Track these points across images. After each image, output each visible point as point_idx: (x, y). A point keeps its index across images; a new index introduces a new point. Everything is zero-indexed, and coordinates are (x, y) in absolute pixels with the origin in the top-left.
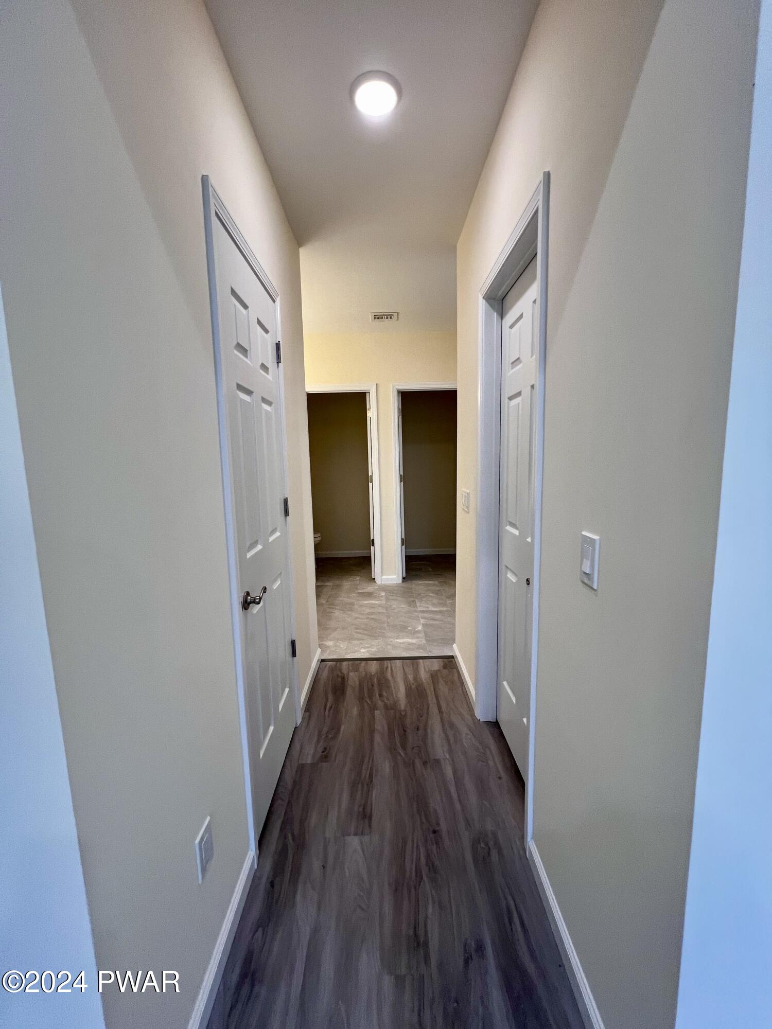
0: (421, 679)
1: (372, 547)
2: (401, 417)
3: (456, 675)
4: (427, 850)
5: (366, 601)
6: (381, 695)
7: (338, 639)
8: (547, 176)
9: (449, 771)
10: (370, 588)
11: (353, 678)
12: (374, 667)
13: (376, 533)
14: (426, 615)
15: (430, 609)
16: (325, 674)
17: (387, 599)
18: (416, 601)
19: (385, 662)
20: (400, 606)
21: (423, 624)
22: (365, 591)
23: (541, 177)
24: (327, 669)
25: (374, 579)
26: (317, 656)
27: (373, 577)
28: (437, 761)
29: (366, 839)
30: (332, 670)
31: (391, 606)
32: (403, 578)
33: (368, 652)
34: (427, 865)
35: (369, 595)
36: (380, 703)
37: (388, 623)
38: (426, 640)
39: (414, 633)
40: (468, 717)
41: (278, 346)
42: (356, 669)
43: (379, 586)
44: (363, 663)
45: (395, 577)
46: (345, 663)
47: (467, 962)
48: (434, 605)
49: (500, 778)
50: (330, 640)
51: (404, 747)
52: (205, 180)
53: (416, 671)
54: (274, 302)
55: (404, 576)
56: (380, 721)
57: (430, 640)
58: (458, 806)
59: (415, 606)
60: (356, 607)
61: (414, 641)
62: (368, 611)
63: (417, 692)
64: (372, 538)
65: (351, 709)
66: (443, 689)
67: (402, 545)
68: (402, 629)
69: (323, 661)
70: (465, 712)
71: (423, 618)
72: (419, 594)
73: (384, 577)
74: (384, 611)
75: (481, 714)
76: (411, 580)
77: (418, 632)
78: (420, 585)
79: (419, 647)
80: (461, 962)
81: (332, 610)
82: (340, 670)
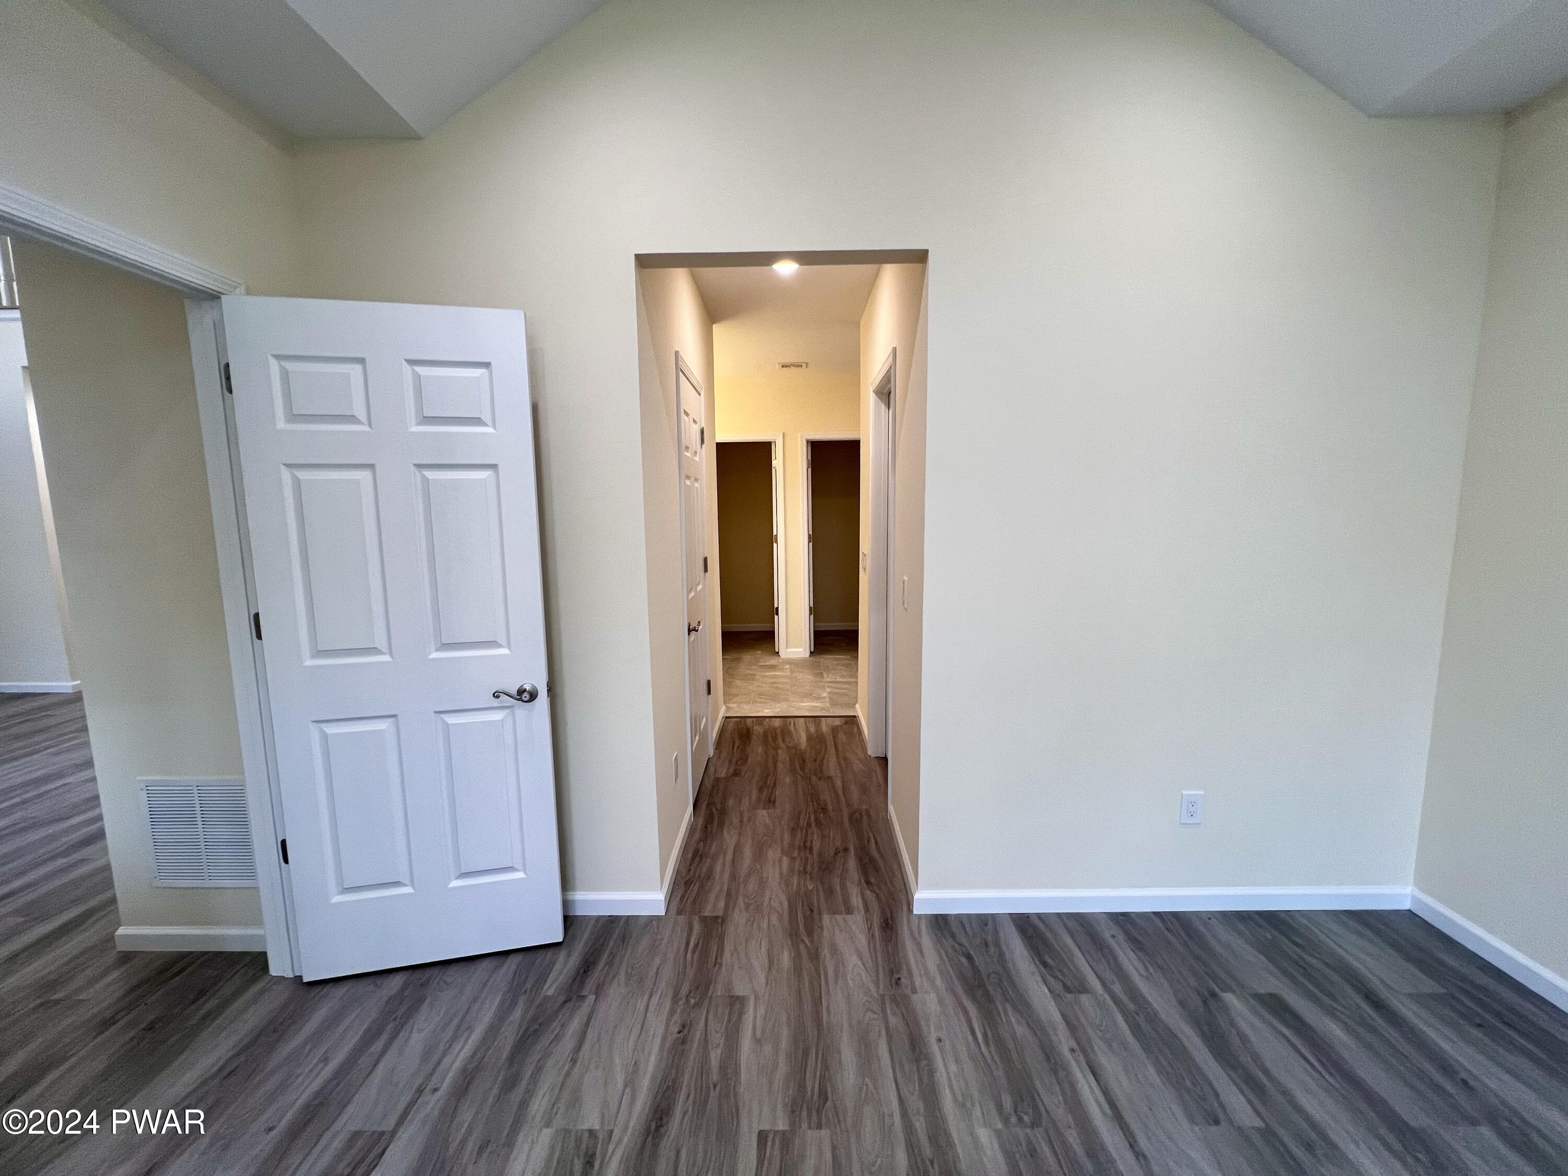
0: (821, 731)
1: (776, 617)
2: (810, 470)
3: (855, 729)
4: (816, 816)
5: (769, 672)
6: (783, 741)
7: (741, 703)
8: (895, 350)
9: (839, 783)
10: (773, 661)
11: (758, 729)
12: (777, 723)
13: (781, 602)
14: (830, 684)
15: (837, 680)
16: (730, 726)
17: (792, 672)
18: (824, 673)
19: (789, 719)
20: (806, 677)
21: (829, 692)
22: (768, 663)
23: (890, 350)
24: (732, 723)
25: (778, 653)
26: (722, 713)
27: (777, 651)
28: (830, 778)
29: (771, 811)
30: (737, 724)
31: (796, 677)
32: (811, 652)
33: (772, 712)
34: (815, 821)
35: (773, 667)
36: (782, 745)
37: (792, 690)
38: (831, 704)
39: (819, 698)
40: (861, 756)
41: (702, 432)
42: (761, 724)
43: (783, 659)
44: (767, 720)
45: (801, 650)
46: (748, 719)
47: (836, 854)
48: (843, 676)
49: (880, 786)
50: (734, 703)
51: (802, 769)
52: (677, 353)
53: (818, 725)
54: (700, 395)
55: (812, 650)
56: (783, 755)
57: (834, 704)
58: (843, 798)
59: (823, 677)
60: (757, 677)
61: (818, 704)
62: (770, 681)
63: (817, 740)
64: (776, 606)
65: (757, 751)
66: (842, 737)
67: (810, 614)
68: (808, 695)
69: (727, 717)
70: (859, 752)
71: (829, 687)
72: (828, 667)
73: (788, 650)
74: (789, 681)
75: (871, 752)
76: (821, 653)
77: (825, 698)
78: (828, 660)
79: (822, 709)
80: (832, 853)
81: (732, 680)
82: (745, 724)
